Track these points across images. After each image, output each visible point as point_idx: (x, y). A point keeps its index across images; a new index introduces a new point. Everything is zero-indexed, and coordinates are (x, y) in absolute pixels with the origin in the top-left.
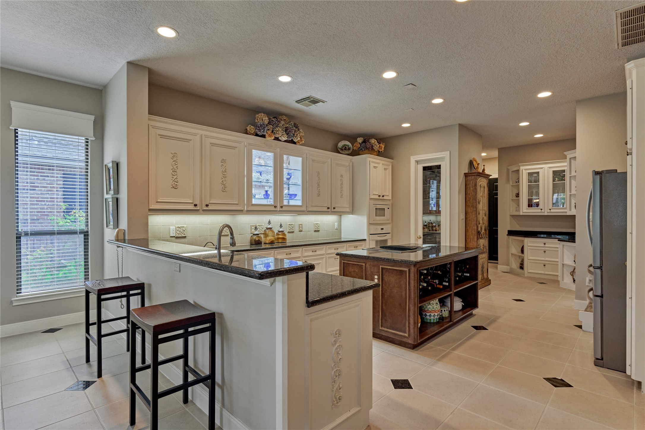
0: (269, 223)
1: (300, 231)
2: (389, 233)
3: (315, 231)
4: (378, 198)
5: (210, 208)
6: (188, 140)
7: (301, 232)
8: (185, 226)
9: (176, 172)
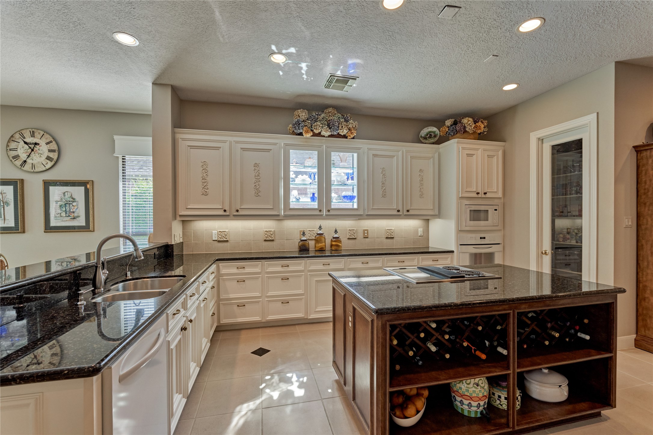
0: (320, 228)
1: (364, 238)
2: (499, 244)
3: (387, 238)
4: (476, 195)
5: (241, 213)
6: (218, 148)
7: (367, 239)
8: (227, 230)
9: (206, 179)
